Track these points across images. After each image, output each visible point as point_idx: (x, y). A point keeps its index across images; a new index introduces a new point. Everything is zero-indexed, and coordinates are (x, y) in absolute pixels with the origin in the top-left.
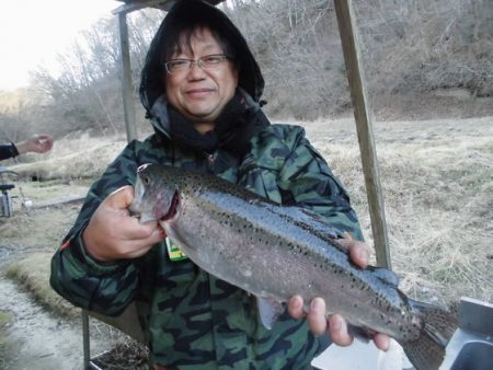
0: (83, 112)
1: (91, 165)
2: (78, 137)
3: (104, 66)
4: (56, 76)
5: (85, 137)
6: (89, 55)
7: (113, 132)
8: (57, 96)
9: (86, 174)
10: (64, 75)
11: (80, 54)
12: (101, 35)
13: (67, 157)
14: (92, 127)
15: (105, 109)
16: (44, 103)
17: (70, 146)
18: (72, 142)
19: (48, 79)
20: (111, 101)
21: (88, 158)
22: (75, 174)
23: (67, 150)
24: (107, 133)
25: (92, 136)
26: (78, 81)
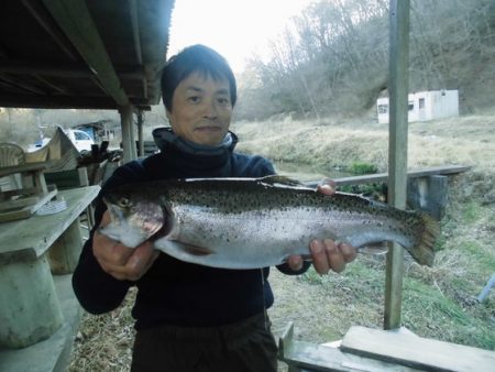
0: (288, 95)
1: (293, 149)
2: (282, 119)
3: (310, 51)
4: (266, 61)
5: (288, 119)
6: (297, 39)
7: (315, 116)
8: (265, 80)
9: (287, 157)
10: (273, 61)
11: (289, 39)
12: (310, 20)
13: (271, 139)
14: (295, 110)
15: (309, 93)
16: (254, 87)
17: (274, 128)
18: (276, 124)
19: (259, 64)
20: (315, 85)
21: (291, 141)
22: (277, 157)
23: (271, 132)
24: (309, 117)
25: (295, 118)
26: (285, 65)
